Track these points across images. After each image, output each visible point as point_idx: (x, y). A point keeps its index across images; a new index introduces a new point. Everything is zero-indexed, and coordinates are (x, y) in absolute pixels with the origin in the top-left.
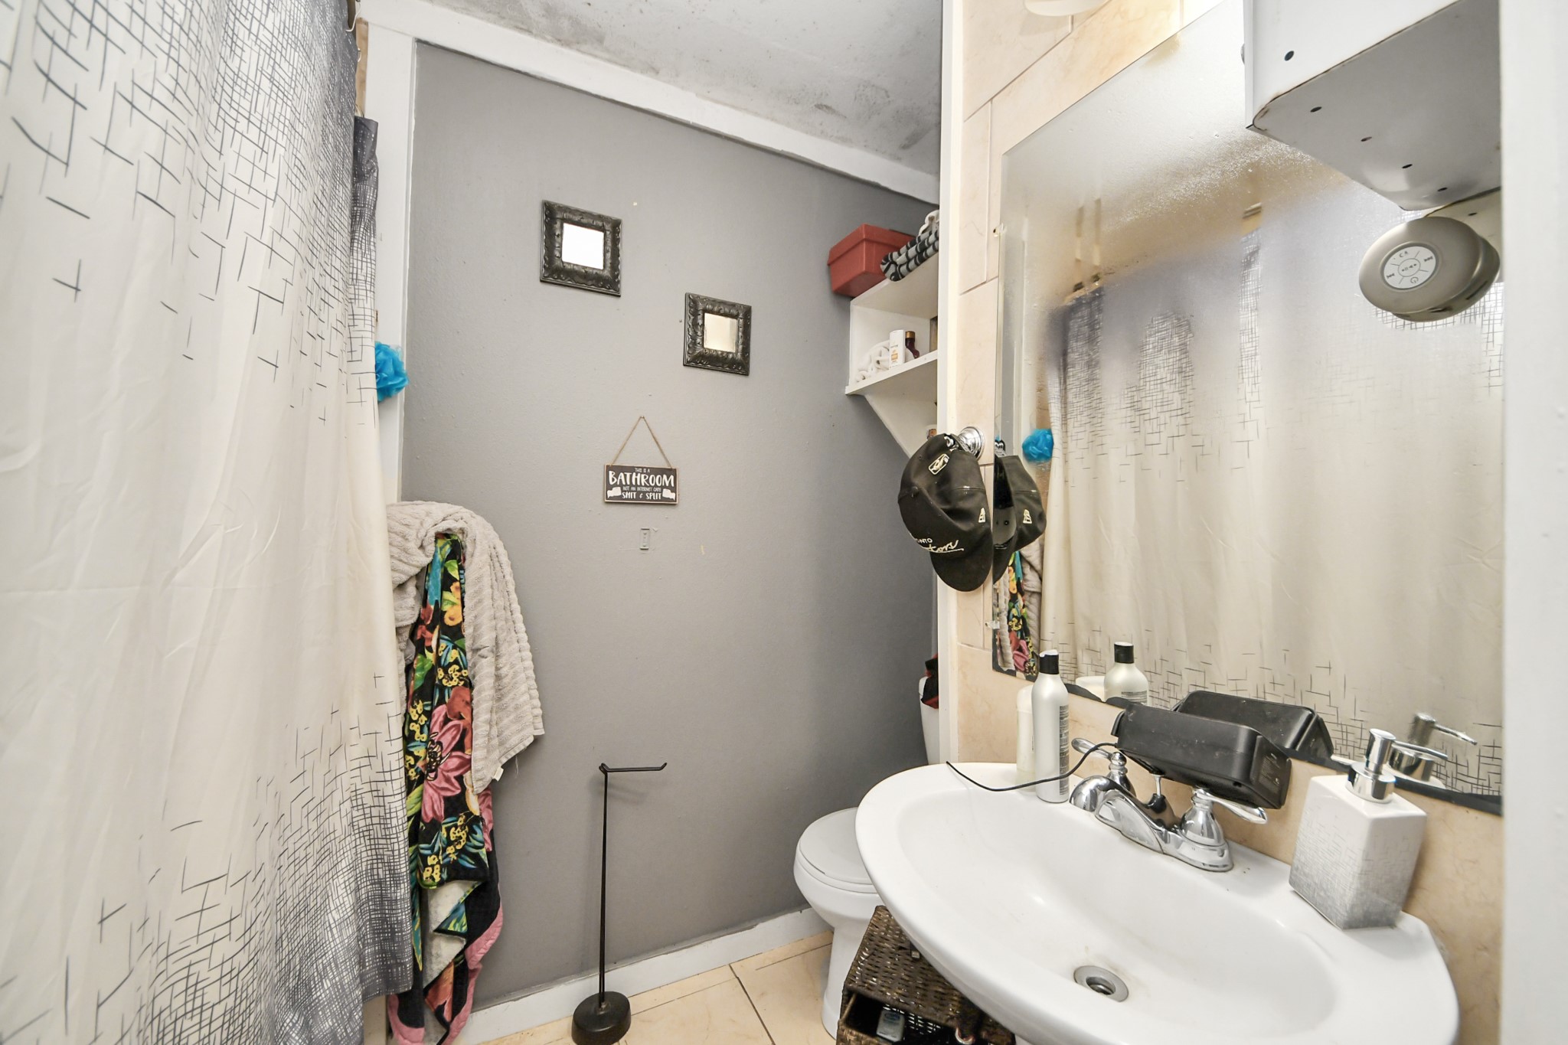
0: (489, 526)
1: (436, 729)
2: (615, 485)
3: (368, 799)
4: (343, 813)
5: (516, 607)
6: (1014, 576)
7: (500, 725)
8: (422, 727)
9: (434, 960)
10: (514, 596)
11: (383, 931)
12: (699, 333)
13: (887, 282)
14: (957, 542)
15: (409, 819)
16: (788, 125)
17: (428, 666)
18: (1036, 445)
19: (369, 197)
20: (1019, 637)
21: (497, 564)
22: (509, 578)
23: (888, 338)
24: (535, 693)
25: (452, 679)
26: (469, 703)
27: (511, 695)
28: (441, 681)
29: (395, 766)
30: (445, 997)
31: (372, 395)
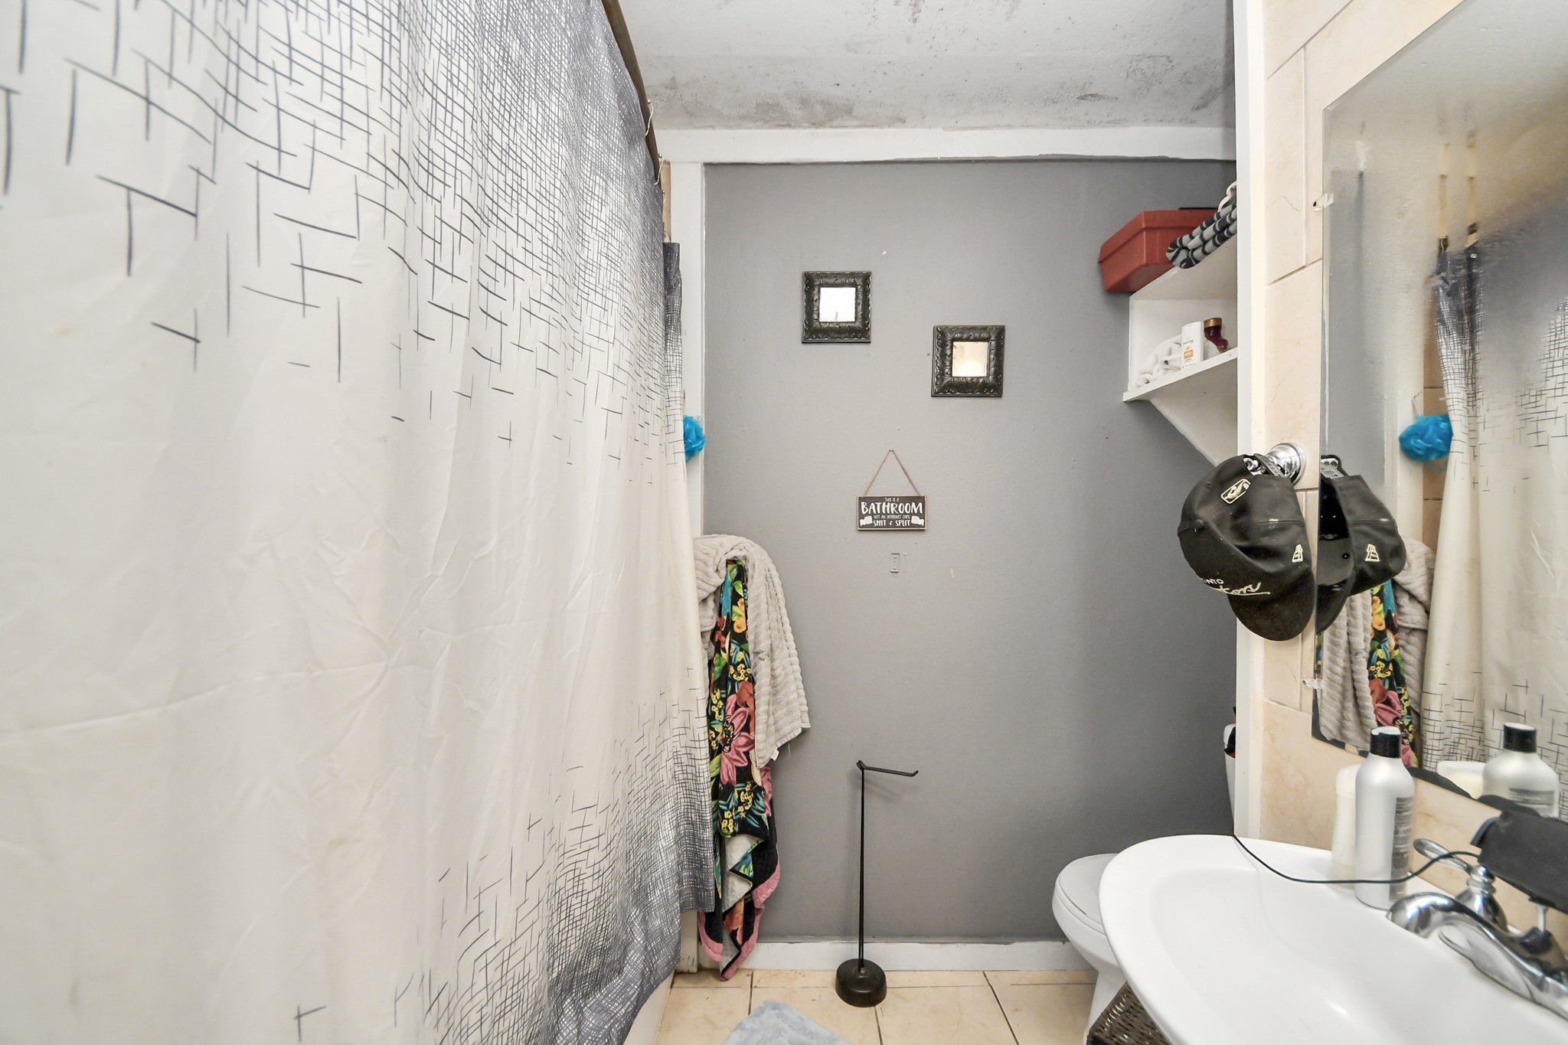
0: (765, 553)
1: (729, 713)
2: (867, 514)
3: (684, 759)
4: (668, 768)
5: (786, 619)
6: (1381, 608)
7: (776, 715)
8: (720, 710)
9: (729, 893)
10: (784, 611)
11: (695, 861)
12: (948, 363)
13: (1175, 271)
14: (1259, 585)
15: (712, 779)
16: (1047, 126)
17: (723, 663)
18: (1422, 437)
19: (676, 305)
20: (1387, 687)
21: (771, 584)
22: (780, 596)
23: (1180, 332)
24: (802, 692)
25: (740, 675)
26: (752, 695)
27: (784, 692)
28: (732, 675)
29: (702, 738)
30: (738, 924)
31: (682, 457)
